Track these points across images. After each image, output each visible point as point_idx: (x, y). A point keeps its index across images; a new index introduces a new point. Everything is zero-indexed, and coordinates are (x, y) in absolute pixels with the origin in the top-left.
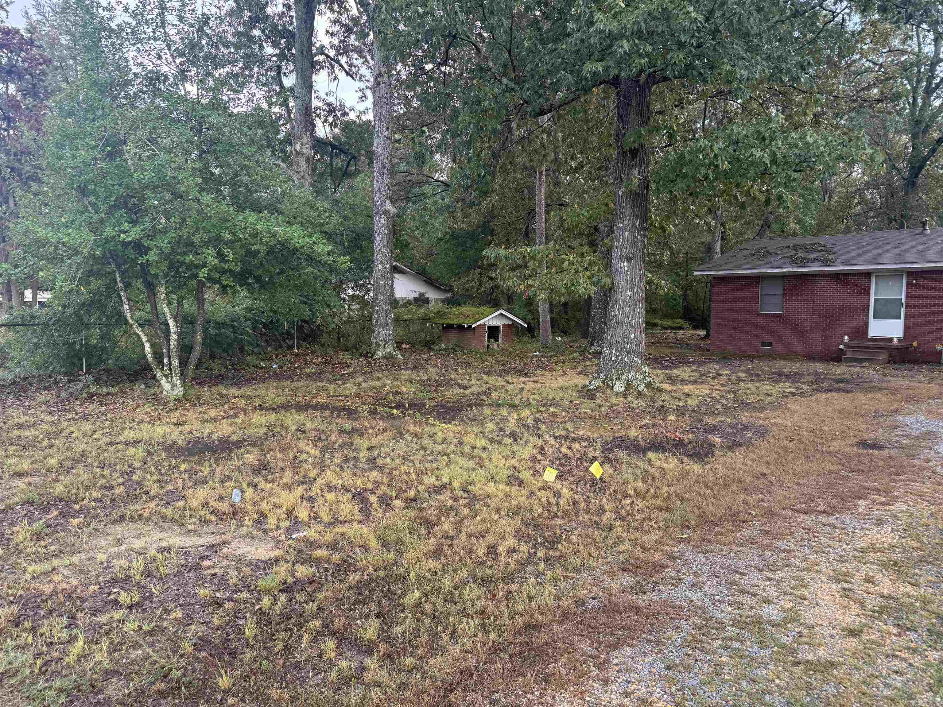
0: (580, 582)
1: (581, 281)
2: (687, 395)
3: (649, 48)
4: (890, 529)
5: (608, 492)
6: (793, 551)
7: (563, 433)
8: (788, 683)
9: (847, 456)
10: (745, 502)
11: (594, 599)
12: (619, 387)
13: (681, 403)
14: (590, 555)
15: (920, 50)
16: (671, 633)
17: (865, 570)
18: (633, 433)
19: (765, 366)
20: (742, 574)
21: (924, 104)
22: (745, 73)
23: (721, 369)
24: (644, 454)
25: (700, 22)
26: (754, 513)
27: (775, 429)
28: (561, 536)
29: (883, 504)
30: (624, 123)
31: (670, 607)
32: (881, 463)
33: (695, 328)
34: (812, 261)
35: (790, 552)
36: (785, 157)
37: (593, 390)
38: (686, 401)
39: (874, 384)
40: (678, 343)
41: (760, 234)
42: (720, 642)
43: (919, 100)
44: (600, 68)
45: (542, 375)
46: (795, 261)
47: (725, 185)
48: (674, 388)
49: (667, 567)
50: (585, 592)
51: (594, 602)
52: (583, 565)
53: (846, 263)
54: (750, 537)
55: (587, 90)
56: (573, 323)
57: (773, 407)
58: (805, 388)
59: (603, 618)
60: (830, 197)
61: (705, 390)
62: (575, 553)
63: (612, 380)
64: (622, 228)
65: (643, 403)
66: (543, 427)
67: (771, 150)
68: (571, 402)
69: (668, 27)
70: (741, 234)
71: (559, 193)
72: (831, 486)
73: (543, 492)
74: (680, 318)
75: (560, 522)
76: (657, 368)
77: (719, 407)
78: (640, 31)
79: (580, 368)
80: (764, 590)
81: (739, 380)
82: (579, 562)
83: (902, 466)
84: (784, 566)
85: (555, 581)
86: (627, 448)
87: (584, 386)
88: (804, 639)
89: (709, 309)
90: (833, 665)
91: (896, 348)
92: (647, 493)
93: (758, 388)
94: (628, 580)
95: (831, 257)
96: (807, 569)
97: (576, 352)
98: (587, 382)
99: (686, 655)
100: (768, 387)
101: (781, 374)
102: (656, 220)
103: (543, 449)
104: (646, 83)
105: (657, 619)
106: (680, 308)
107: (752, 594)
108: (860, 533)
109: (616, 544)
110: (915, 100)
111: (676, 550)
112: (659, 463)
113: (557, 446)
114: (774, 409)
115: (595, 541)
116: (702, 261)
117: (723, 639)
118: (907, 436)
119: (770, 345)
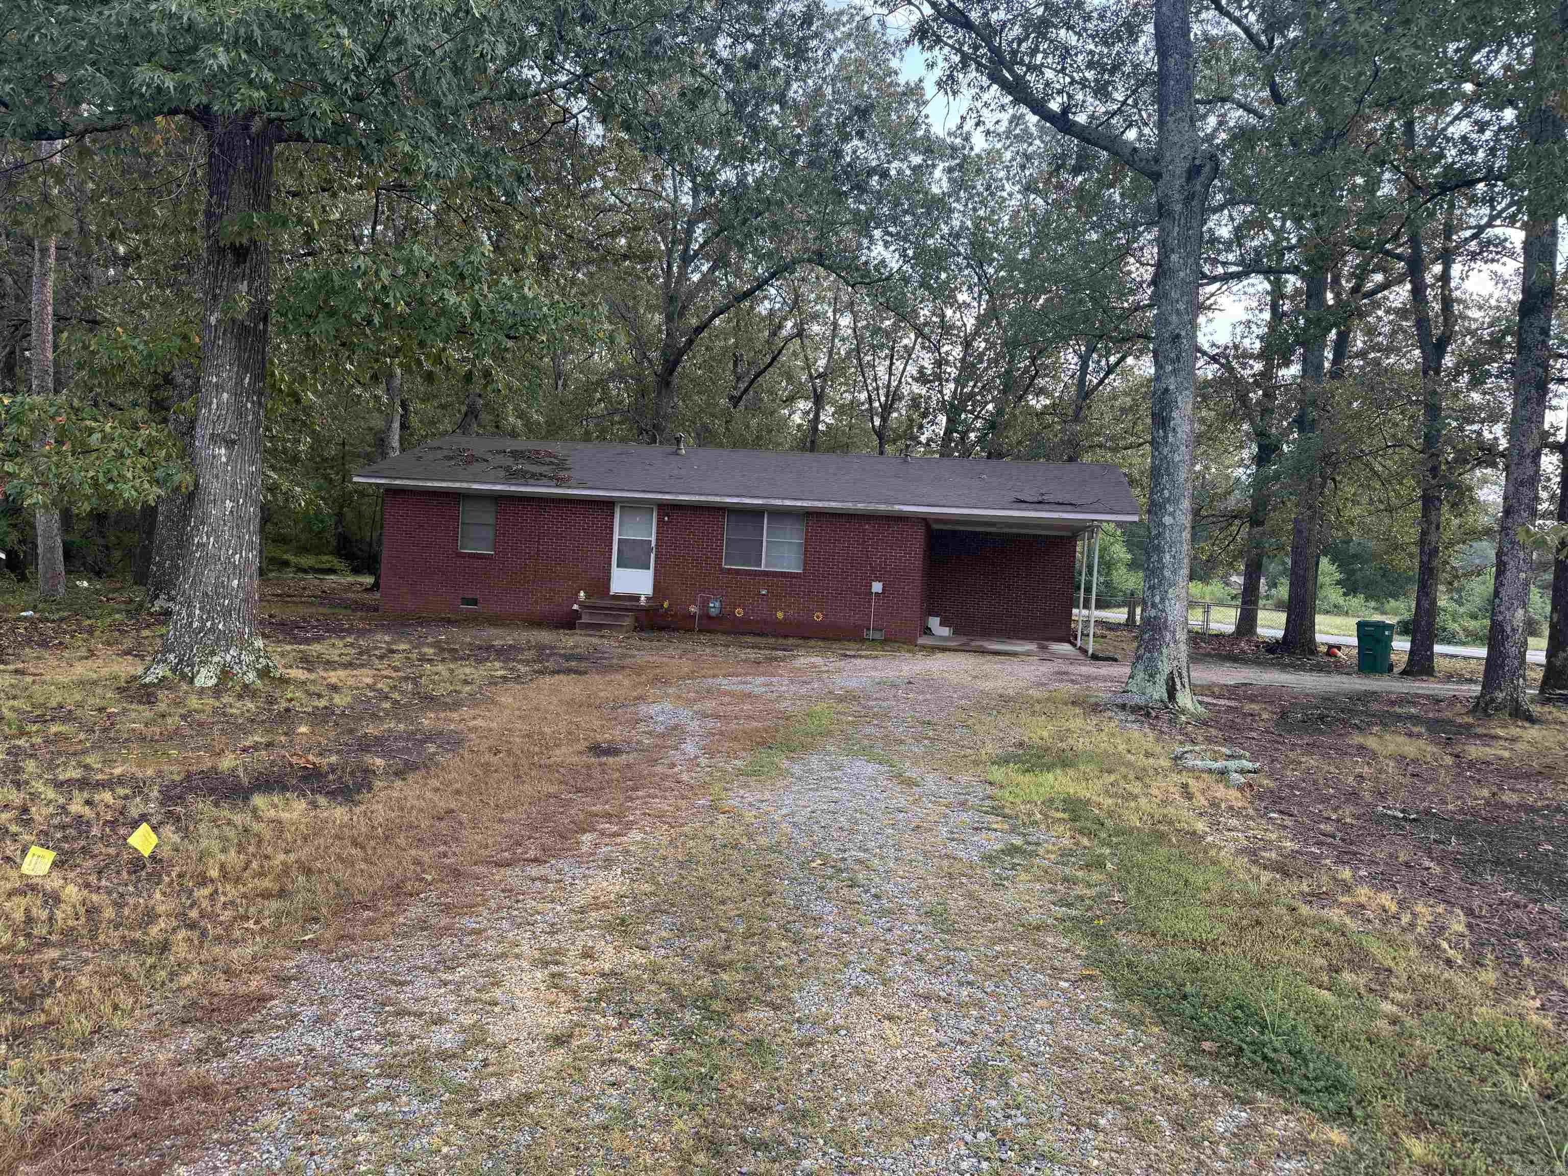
0: (89, 1065)
1: (129, 475)
2: (334, 688)
3: (268, 76)
4: (619, 871)
5: (167, 879)
6: (485, 930)
7: (76, 774)
8: (460, 1148)
9: (573, 770)
10: (417, 862)
11: (116, 1091)
12: (206, 678)
13: (323, 703)
14: (116, 1007)
15: (676, 197)
16: (271, 1118)
17: (583, 939)
18: (227, 762)
19: (466, 637)
20: (402, 984)
21: (680, 274)
22: (434, 165)
23: (394, 642)
24: (246, 799)
25: (360, 60)
26: (429, 878)
27: (473, 736)
28: (52, 982)
29: (615, 835)
30: (222, 196)
31: (271, 1069)
32: (617, 775)
33: (356, 571)
34: (537, 477)
35: (478, 932)
36: (492, 311)
37: (152, 684)
38: (331, 699)
39: (615, 661)
40: (326, 598)
41: (463, 427)
42: (356, 1110)
43: (675, 269)
44: (169, 82)
45: (39, 658)
46: (512, 475)
47: (402, 339)
48: (313, 676)
49: (272, 998)
50: (98, 1082)
51: (114, 1098)
52: (97, 1030)
53: (582, 485)
54: (420, 920)
55: (145, 118)
56: (117, 554)
57: (474, 701)
58: (523, 669)
59: (133, 1124)
60: (565, 385)
61: (366, 677)
62: (83, 1010)
63: (192, 666)
64: (217, 385)
65: (251, 705)
66: (30, 766)
67: (472, 297)
68: (101, 710)
69: (305, 48)
70: (433, 423)
71: (86, 299)
72: (547, 818)
73: (16, 899)
74: (331, 553)
75: (54, 954)
76: (283, 641)
77: (387, 705)
78: (249, 38)
79: (128, 643)
80: (435, 1003)
81: (423, 659)
82: (88, 1026)
83: (641, 777)
84: (469, 957)
85: (29, 1078)
86: (212, 791)
87: (135, 678)
88: (490, 1069)
89: (380, 542)
90: (529, 1098)
91: (646, 610)
92: (245, 869)
93: (452, 671)
94: (193, 1038)
95: (562, 474)
96: (504, 956)
97: (119, 611)
98: (140, 671)
99: (295, 1149)
100: (467, 670)
101: (489, 648)
102: (283, 380)
103: (25, 810)
104: (263, 134)
105: (244, 1097)
106: (330, 537)
107: (415, 1015)
108: (580, 884)
109: (172, 975)
110: (670, 266)
111: (292, 964)
112: (272, 813)
113: (61, 801)
114: (475, 704)
115: (127, 977)
116: (370, 459)
117: (362, 1103)
118: (650, 733)
119: (475, 602)
